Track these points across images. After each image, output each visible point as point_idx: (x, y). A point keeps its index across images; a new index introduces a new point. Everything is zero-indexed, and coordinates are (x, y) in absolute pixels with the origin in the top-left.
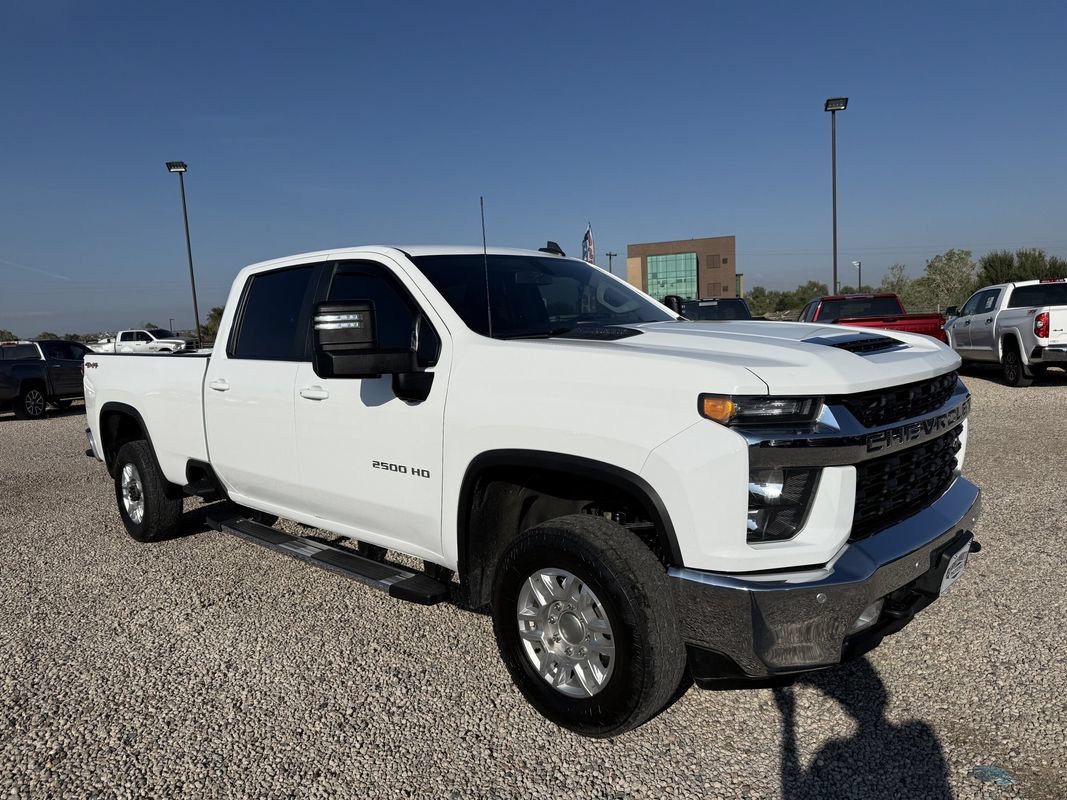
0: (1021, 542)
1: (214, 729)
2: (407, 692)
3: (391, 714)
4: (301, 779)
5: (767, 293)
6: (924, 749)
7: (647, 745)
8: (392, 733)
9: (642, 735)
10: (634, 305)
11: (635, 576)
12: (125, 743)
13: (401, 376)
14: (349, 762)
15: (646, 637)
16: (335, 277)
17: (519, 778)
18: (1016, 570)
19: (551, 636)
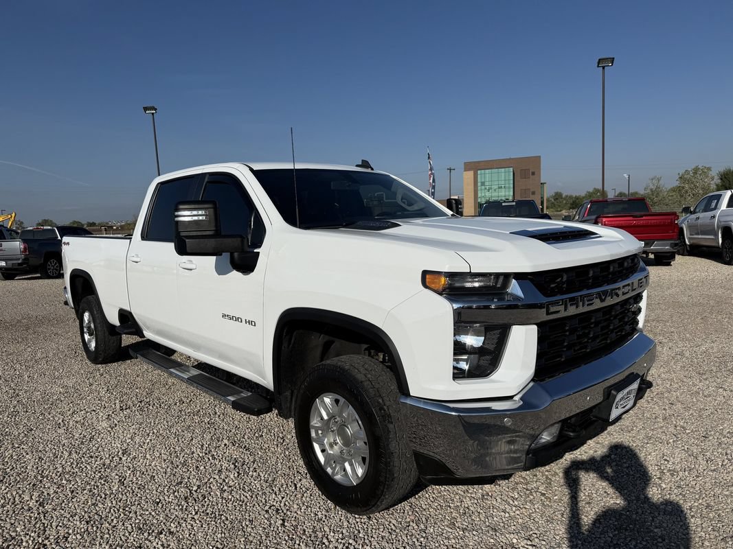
0: (706, 379)
1: (101, 497)
2: (238, 476)
3: (223, 491)
4: (149, 535)
5: (564, 196)
6: (594, 534)
7: (394, 522)
8: (220, 505)
9: (392, 514)
10: (422, 205)
11: (383, 401)
12: (40, 505)
13: (236, 255)
14: (184, 525)
15: (388, 445)
16: (206, 185)
17: (297, 542)
18: (698, 401)
19: (332, 440)
